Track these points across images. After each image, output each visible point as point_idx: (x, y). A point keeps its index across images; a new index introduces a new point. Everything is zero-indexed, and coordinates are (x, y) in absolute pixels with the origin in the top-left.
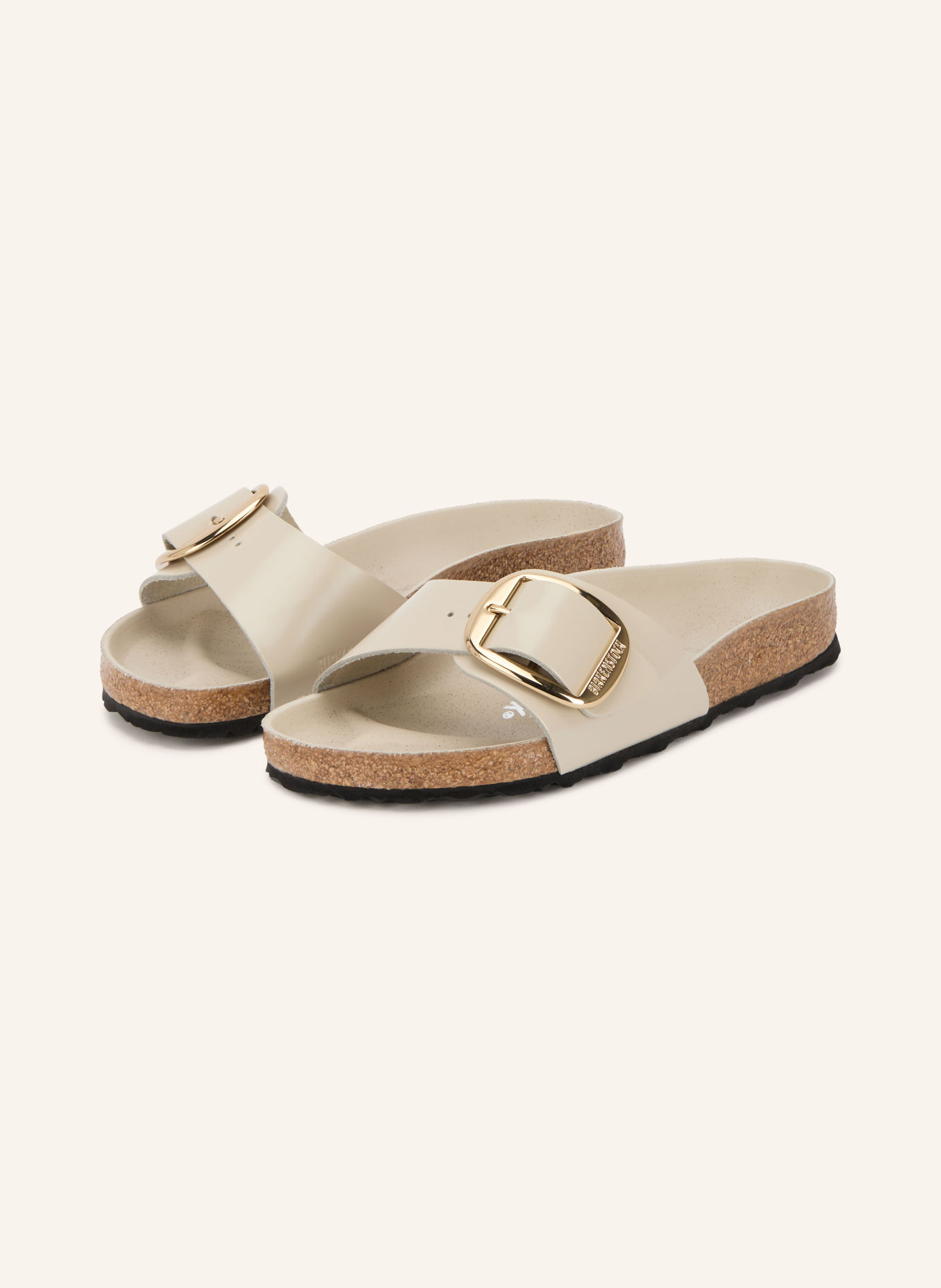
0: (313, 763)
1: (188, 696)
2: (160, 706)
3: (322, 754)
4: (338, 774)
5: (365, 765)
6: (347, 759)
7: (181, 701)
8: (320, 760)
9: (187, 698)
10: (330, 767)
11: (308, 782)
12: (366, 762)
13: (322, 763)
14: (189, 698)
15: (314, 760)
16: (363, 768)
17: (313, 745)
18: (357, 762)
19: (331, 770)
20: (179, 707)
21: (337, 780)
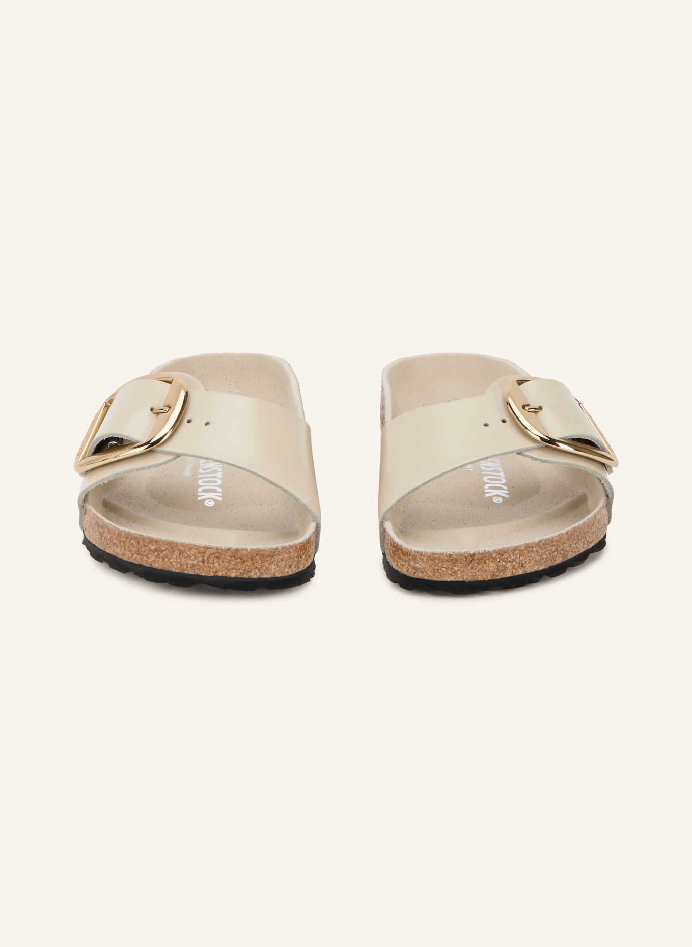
0: (491, 564)
1: (291, 550)
2: (267, 566)
3: (499, 554)
4: (514, 567)
5: (534, 553)
6: (520, 551)
7: (286, 556)
8: (498, 560)
9: (290, 552)
10: (507, 562)
11: (484, 582)
12: (535, 549)
13: (499, 561)
14: (292, 552)
15: (492, 562)
16: (533, 555)
17: (491, 549)
18: (528, 551)
19: (509, 564)
20: (284, 562)
21: (513, 572)
